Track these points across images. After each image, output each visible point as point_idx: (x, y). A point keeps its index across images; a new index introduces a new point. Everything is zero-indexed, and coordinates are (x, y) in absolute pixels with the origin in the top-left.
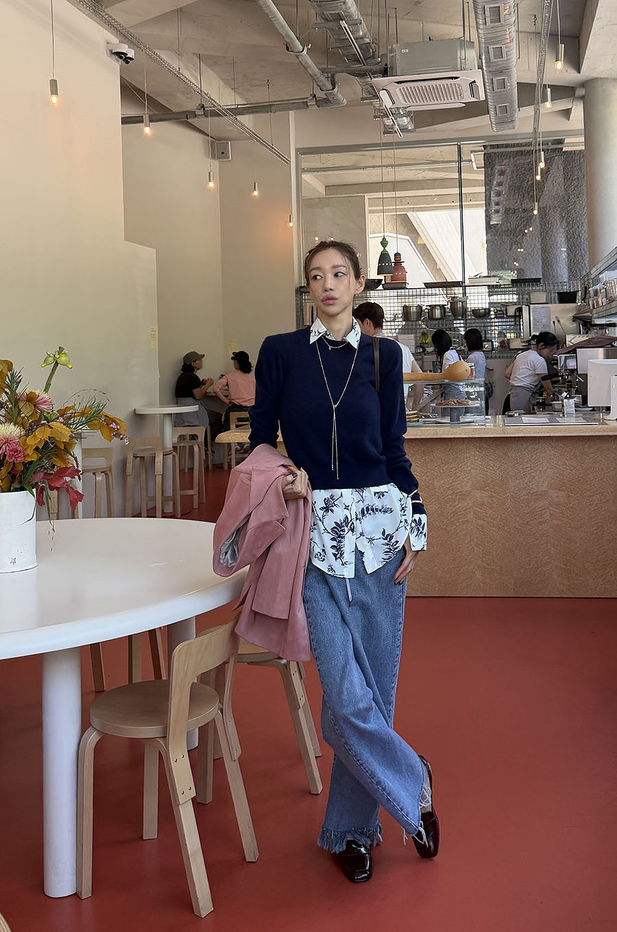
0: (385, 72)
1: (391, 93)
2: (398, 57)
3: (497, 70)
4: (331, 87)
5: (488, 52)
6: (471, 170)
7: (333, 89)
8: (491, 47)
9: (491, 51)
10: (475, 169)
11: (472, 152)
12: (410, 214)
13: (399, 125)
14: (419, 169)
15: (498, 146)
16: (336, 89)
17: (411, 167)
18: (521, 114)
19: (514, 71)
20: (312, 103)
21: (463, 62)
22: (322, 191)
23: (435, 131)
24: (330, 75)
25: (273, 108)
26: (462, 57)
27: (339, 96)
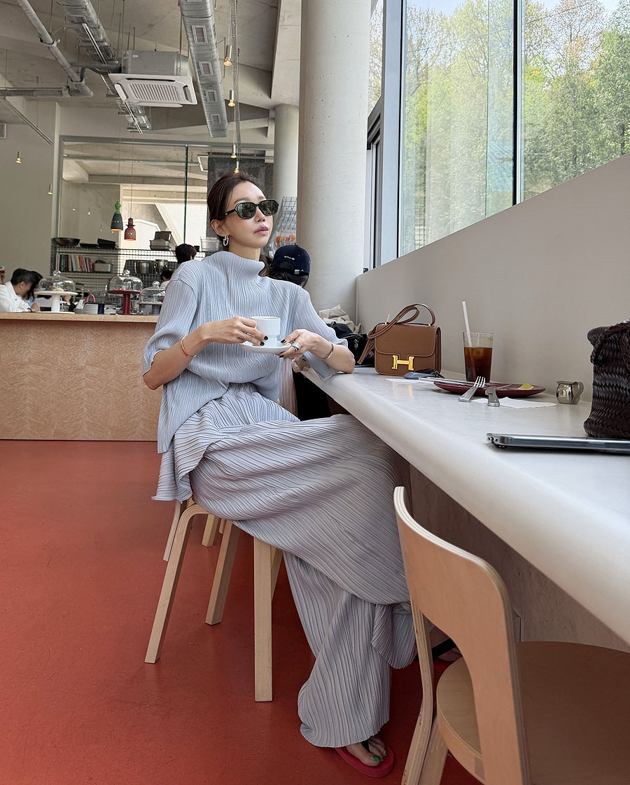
0: (119, 70)
2: (130, 60)
4: (79, 80)
6: (199, 172)
8: (201, 63)
9: (201, 66)
10: (202, 170)
11: (198, 155)
12: (158, 206)
13: (139, 123)
14: (160, 166)
15: (218, 154)
16: (83, 82)
17: (153, 163)
18: (231, 127)
19: (221, 87)
20: (65, 92)
21: (179, 70)
22: (86, 178)
23: (170, 133)
24: (80, 71)
25: (35, 93)
26: (179, 67)
27: (87, 88)
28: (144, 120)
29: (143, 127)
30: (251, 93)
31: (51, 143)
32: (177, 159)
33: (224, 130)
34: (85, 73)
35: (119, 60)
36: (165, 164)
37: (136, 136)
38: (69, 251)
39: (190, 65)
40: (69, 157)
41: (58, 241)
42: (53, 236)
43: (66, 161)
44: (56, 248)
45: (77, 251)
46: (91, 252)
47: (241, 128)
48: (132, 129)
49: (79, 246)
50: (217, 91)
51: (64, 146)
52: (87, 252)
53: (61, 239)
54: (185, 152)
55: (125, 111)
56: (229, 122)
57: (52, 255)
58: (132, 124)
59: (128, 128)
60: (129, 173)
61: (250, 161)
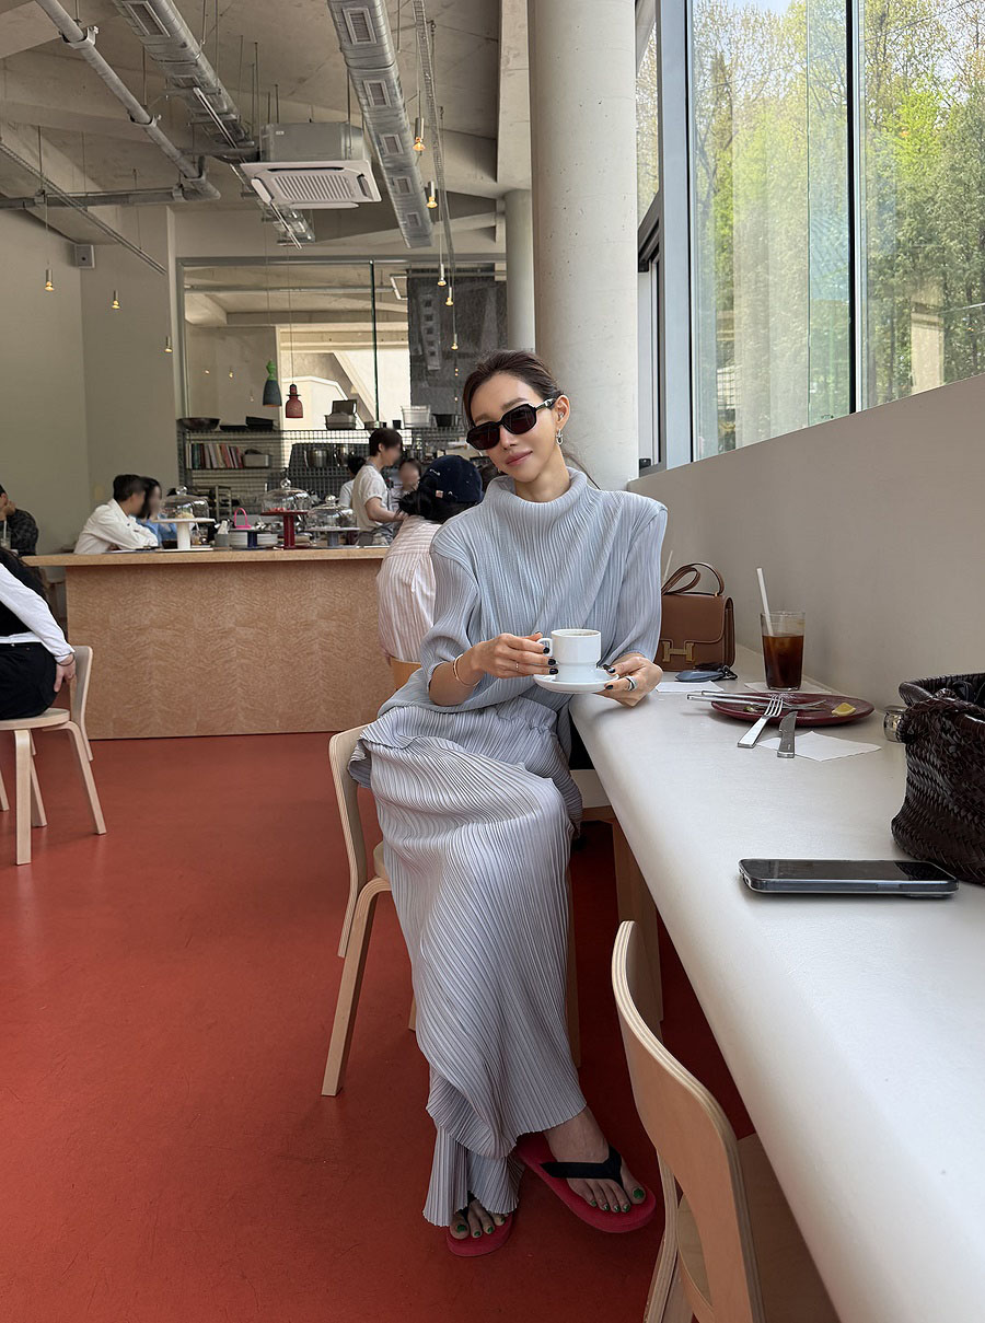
0: (257, 158)
1: (269, 184)
2: (271, 140)
3: (395, 166)
4: (196, 174)
6: (394, 301)
7: (200, 177)
8: (382, 137)
10: (399, 298)
11: (391, 275)
12: (337, 354)
13: (295, 233)
14: (333, 295)
15: (423, 271)
16: (203, 178)
17: (321, 291)
18: (436, 230)
19: (417, 170)
20: (178, 194)
21: (348, 150)
22: (222, 318)
23: (344, 244)
24: (197, 160)
25: (131, 198)
26: (348, 145)
27: (210, 186)
28: (302, 227)
29: (301, 238)
30: (465, 176)
31: (164, 272)
32: (359, 283)
33: (427, 236)
34: (206, 163)
35: (256, 139)
36: (341, 291)
37: (291, 252)
38: (205, 437)
39: (365, 139)
40: (193, 288)
41: (187, 422)
42: (179, 416)
43: (187, 296)
44: (184, 434)
45: (215, 437)
46: (237, 437)
47: (452, 229)
48: (285, 241)
49: (218, 429)
50: (412, 176)
51: (185, 273)
52: (232, 437)
53: (190, 419)
54: (369, 271)
55: (270, 216)
56: (433, 221)
57: (179, 445)
58: (285, 234)
59: (279, 242)
60: (286, 306)
61: (472, 279)
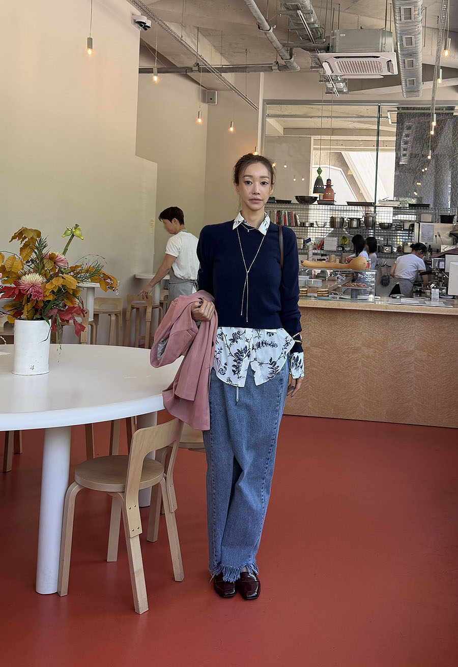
0: (327, 50)
1: (331, 65)
2: (337, 39)
3: (408, 54)
4: (289, 57)
5: (402, 40)
6: (387, 125)
7: (290, 59)
8: (404, 37)
9: (404, 40)
10: (390, 123)
11: (388, 111)
12: (343, 153)
13: (337, 88)
14: (351, 121)
15: (409, 109)
16: (292, 59)
17: (344, 119)
18: (425, 86)
19: (420, 55)
20: (275, 68)
21: (383, 46)
22: (281, 131)
24: (289, 49)
26: (384, 41)
27: (295, 64)
28: (342, 85)
29: (340, 91)
31: (257, 109)
32: (369, 116)
33: (418, 91)
34: (294, 52)
36: (356, 119)
37: (332, 98)
39: (393, 39)
40: (272, 116)
43: (268, 120)
48: (330, 93)
50: (416, 58)
51: (267, 108)
54: (377, 109)
55: (326, 80)
58: (331, 89)
59: (327, 93)
